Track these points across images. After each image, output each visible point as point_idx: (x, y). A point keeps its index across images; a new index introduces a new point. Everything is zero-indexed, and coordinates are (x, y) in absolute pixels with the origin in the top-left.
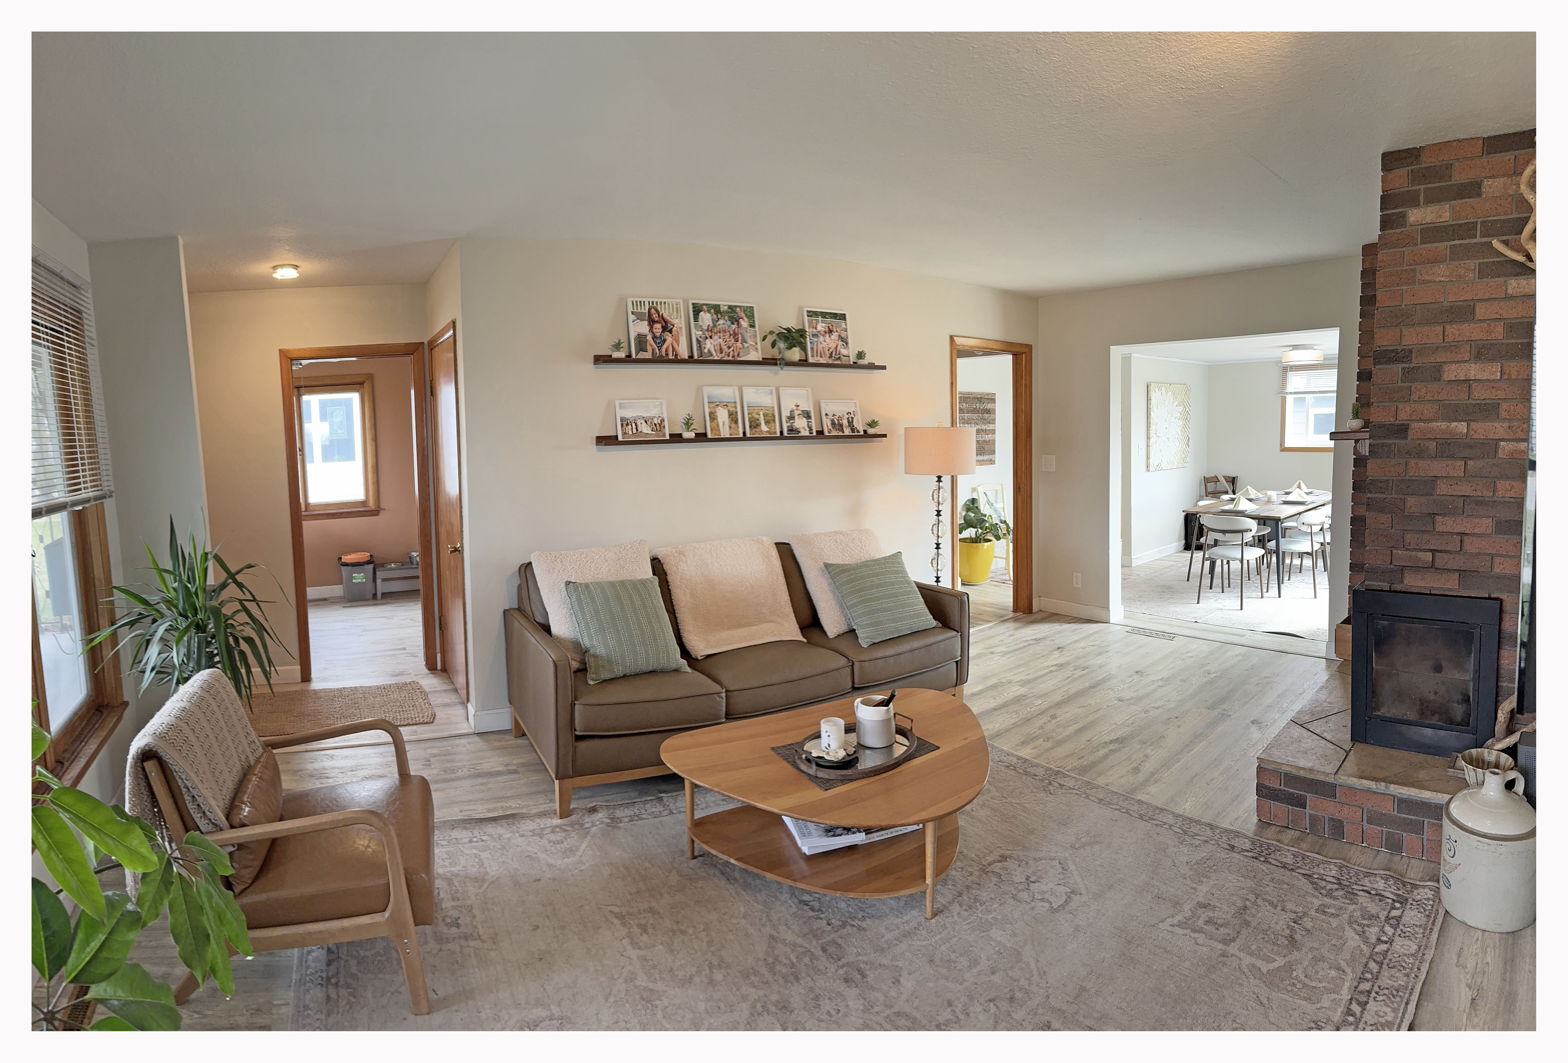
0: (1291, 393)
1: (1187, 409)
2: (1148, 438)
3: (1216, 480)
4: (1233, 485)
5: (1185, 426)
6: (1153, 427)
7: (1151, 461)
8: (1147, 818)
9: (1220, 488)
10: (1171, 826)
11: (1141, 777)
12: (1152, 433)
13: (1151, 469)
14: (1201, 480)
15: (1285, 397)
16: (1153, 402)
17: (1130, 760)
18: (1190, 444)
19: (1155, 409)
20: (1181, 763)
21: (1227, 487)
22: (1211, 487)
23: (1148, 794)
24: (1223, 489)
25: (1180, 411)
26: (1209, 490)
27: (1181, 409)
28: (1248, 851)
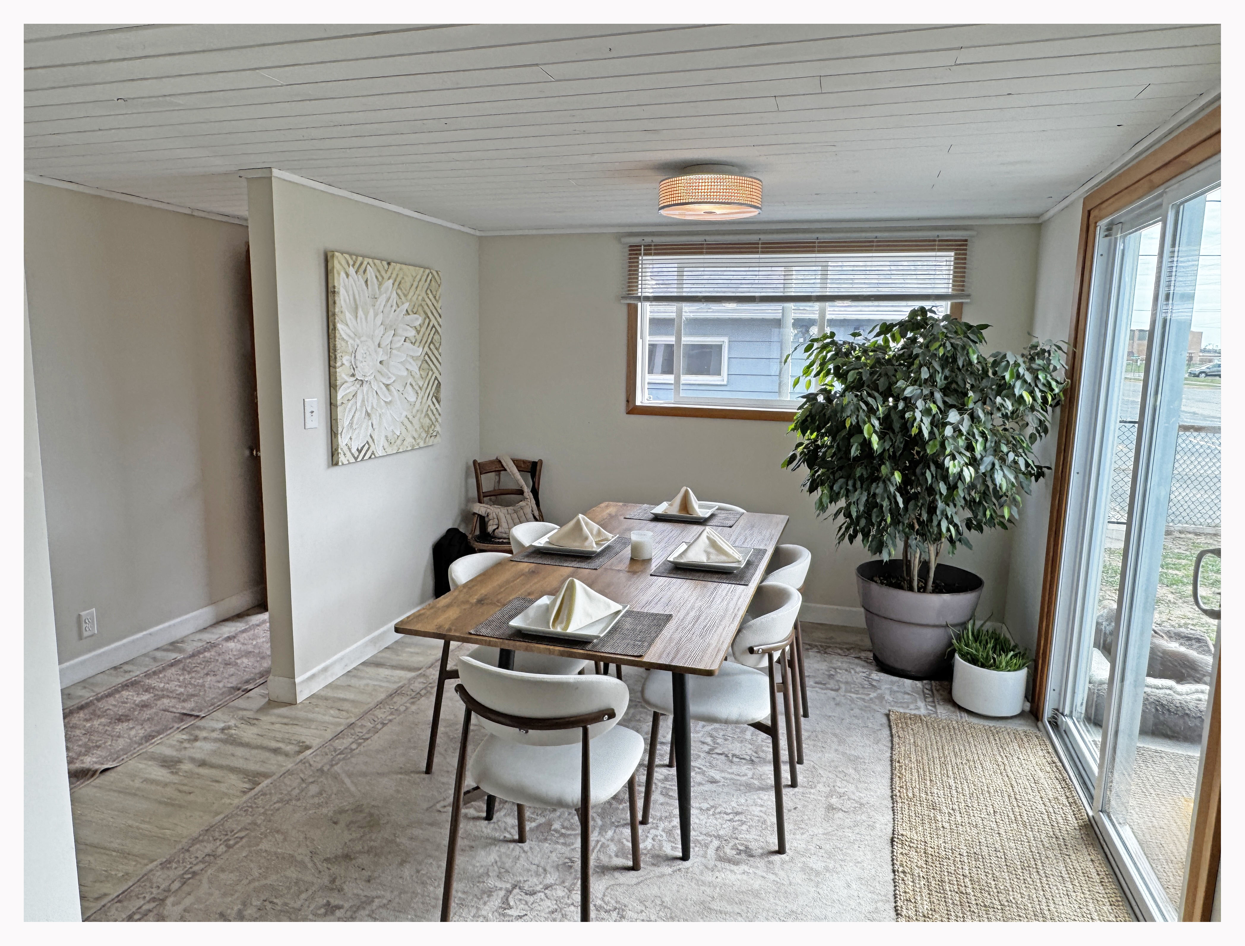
0: (647, 299)
1: (433, 321)
2: (332, 386)
3: (498, 467)
4: (533, 477)
5: (427, 361)
6: (344, 361)
7: (342, 441)
9: (507, 484)
12: (342, 374)
13: (342, 458)
14: (468, 468)
15: (636, 307)
16: (343, 300)
18: (442, 395)
19: (348, 316)
21: (522, 482)
22: (488, 482)
24: (512, 486)
25: (417, 324)
26: (485, 489)
27: (418, 320)
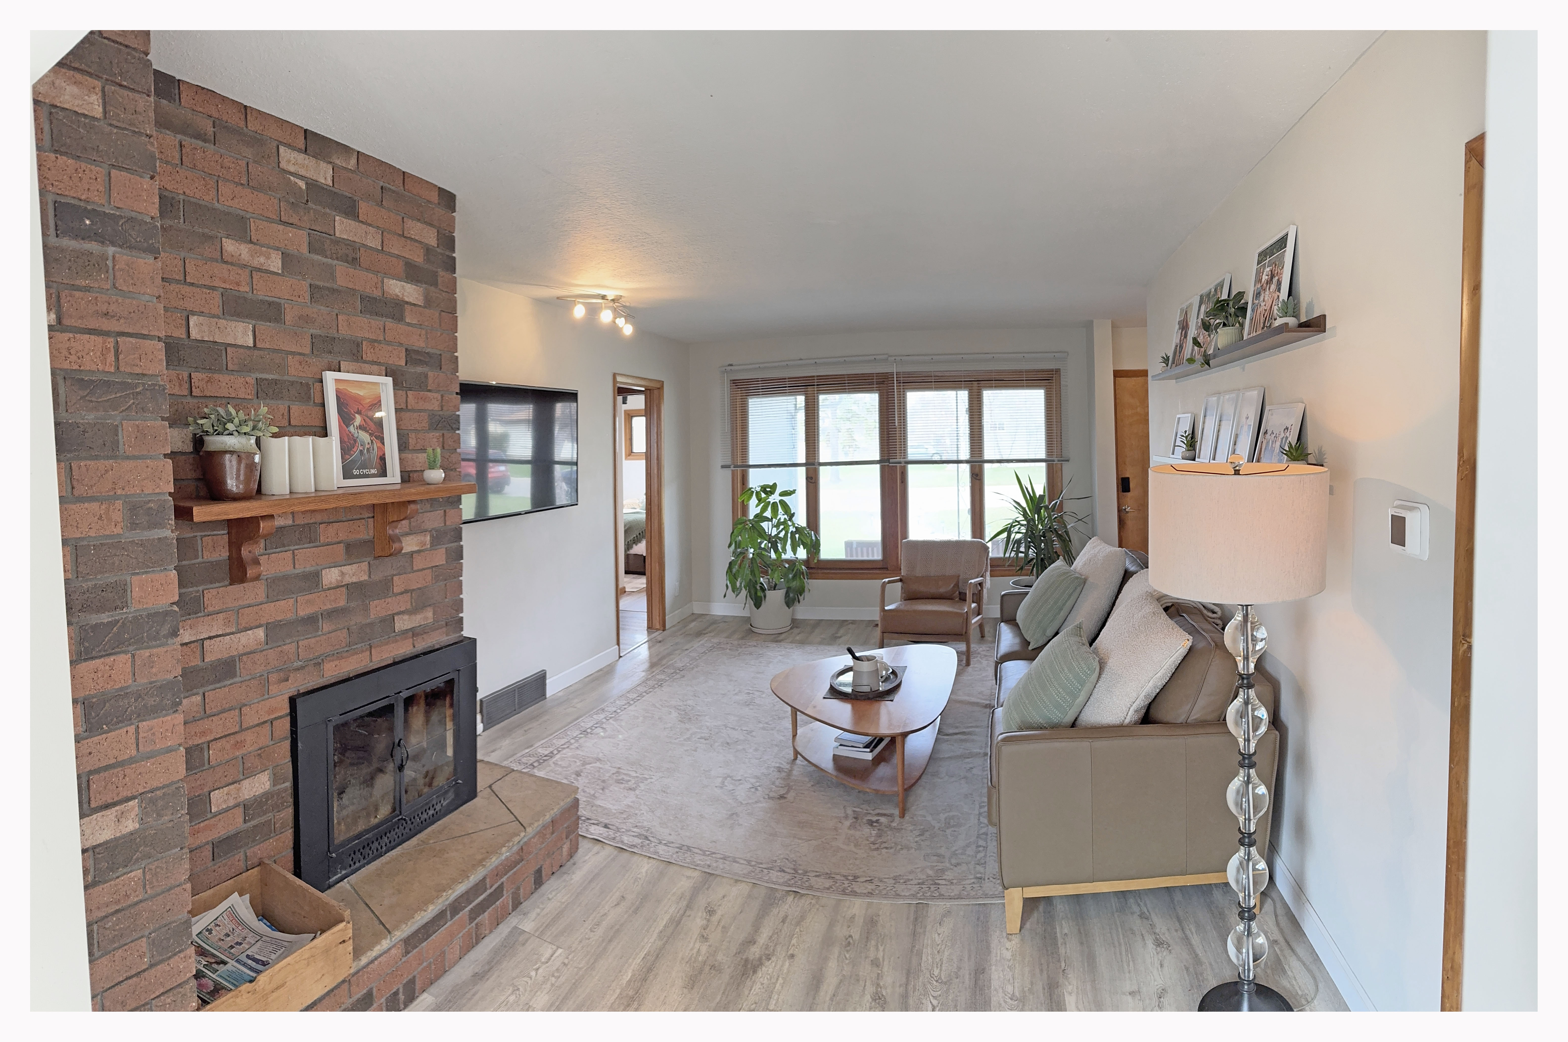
8: (683, 848)
10: (660, 843)
11: (702, 901)
17: (724, 927)
20: (657, 931)
23: (689, 877)
28: (593, 824)
